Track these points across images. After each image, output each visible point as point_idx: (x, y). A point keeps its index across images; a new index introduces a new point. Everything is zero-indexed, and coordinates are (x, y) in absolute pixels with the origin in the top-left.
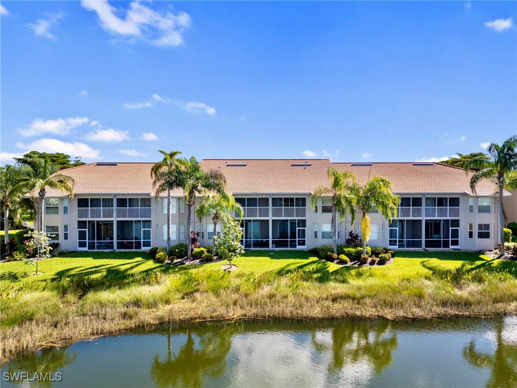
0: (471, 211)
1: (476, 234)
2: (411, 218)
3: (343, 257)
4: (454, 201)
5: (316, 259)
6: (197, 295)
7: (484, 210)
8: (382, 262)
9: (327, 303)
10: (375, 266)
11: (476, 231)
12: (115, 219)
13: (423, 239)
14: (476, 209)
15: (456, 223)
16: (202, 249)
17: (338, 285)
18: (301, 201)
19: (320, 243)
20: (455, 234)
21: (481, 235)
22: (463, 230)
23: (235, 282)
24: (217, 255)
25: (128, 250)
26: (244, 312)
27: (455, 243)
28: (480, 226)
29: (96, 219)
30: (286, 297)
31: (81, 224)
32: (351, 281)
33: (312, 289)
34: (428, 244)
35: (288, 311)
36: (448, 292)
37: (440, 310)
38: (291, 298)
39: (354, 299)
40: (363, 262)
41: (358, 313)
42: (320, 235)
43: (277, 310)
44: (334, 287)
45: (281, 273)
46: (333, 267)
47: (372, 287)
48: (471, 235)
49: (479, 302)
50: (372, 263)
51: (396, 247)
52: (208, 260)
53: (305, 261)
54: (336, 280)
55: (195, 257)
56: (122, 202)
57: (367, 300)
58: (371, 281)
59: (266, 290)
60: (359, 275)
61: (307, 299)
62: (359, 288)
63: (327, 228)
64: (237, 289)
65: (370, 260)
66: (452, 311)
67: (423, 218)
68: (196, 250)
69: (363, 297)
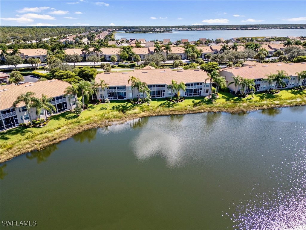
0: (205, 86)
1: (205, 92)
2: (190, 89)
3: (173, 100)
4: (201, 84)
5: (167, 101)
6: (145, 111)
7: (208, 86)
8: (182, 101)
9: (169, 112)
10: (180, 102)
11: (205, 91)
12: (117, 92)
13: (193, 93)
14: (206, 86)
15: (201, 89)
16: (141, 100)
17: (172, 108)
18: (164, 86)
19: (168, 96)
20: (201, 92)
21: (206, 92)
22: (202, 91)
23: (151, 108)
24: (144, 101)
25: (121, 99)
26: (155, 114)
27: (200, 94)
28: (206, 90)
29: (112, 92)
30: (162, 111)
31: (108, 93)
32: (174, 107)
33: (167, 109)
34: (194, 95)
35: (163, 114)
36: (192, 108)
37: (189, 112)
38: (163, 111)
39: (174, 111)
40: (178, 101)
41: (175, 113)
42: (168, 94)
43: (161, 114)
44: (171, 108)
45: (160, 105)
46: (171, 103)
47: (178, 108)
48: (204, 92)
49: (196, 110)
50: (179, 101)
51: (186, 96)
52: (143, 102)
53: (165, 102)
54: (171, 107)
55: (140, 102)
56: (118, 88)
57: (177, 111)
58: (178, 107)
59: (158, 110)
60: (176, 105)
61: (166, 111)
62: (176, 109)
63: (170, 92)
64: (152, 110)
65: (179, 100)
66: (191, 112)
67: (193, 88)
68: (140, 100)
69: (176, 111)
